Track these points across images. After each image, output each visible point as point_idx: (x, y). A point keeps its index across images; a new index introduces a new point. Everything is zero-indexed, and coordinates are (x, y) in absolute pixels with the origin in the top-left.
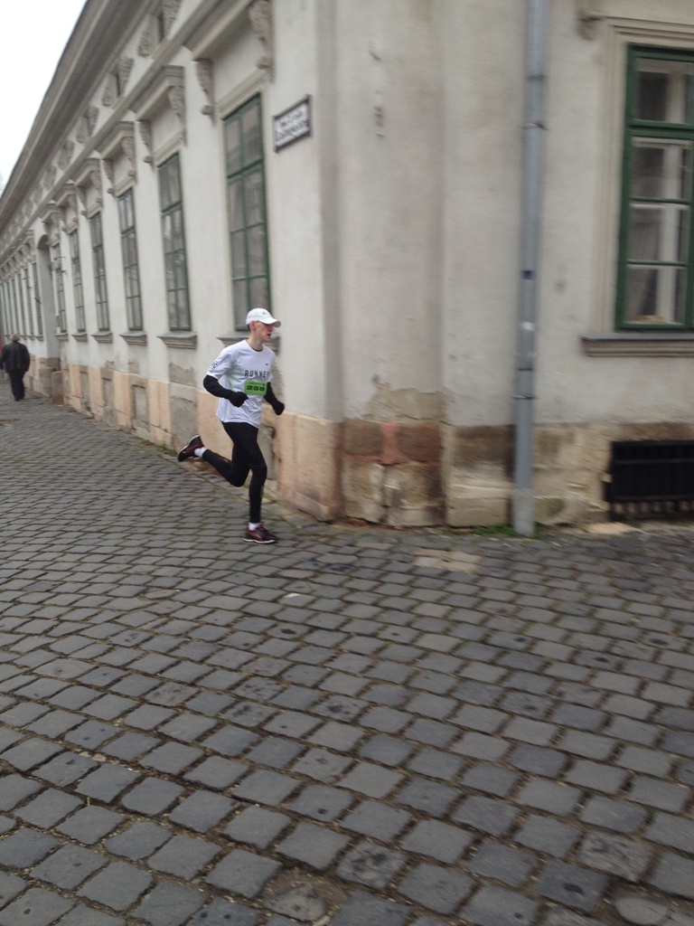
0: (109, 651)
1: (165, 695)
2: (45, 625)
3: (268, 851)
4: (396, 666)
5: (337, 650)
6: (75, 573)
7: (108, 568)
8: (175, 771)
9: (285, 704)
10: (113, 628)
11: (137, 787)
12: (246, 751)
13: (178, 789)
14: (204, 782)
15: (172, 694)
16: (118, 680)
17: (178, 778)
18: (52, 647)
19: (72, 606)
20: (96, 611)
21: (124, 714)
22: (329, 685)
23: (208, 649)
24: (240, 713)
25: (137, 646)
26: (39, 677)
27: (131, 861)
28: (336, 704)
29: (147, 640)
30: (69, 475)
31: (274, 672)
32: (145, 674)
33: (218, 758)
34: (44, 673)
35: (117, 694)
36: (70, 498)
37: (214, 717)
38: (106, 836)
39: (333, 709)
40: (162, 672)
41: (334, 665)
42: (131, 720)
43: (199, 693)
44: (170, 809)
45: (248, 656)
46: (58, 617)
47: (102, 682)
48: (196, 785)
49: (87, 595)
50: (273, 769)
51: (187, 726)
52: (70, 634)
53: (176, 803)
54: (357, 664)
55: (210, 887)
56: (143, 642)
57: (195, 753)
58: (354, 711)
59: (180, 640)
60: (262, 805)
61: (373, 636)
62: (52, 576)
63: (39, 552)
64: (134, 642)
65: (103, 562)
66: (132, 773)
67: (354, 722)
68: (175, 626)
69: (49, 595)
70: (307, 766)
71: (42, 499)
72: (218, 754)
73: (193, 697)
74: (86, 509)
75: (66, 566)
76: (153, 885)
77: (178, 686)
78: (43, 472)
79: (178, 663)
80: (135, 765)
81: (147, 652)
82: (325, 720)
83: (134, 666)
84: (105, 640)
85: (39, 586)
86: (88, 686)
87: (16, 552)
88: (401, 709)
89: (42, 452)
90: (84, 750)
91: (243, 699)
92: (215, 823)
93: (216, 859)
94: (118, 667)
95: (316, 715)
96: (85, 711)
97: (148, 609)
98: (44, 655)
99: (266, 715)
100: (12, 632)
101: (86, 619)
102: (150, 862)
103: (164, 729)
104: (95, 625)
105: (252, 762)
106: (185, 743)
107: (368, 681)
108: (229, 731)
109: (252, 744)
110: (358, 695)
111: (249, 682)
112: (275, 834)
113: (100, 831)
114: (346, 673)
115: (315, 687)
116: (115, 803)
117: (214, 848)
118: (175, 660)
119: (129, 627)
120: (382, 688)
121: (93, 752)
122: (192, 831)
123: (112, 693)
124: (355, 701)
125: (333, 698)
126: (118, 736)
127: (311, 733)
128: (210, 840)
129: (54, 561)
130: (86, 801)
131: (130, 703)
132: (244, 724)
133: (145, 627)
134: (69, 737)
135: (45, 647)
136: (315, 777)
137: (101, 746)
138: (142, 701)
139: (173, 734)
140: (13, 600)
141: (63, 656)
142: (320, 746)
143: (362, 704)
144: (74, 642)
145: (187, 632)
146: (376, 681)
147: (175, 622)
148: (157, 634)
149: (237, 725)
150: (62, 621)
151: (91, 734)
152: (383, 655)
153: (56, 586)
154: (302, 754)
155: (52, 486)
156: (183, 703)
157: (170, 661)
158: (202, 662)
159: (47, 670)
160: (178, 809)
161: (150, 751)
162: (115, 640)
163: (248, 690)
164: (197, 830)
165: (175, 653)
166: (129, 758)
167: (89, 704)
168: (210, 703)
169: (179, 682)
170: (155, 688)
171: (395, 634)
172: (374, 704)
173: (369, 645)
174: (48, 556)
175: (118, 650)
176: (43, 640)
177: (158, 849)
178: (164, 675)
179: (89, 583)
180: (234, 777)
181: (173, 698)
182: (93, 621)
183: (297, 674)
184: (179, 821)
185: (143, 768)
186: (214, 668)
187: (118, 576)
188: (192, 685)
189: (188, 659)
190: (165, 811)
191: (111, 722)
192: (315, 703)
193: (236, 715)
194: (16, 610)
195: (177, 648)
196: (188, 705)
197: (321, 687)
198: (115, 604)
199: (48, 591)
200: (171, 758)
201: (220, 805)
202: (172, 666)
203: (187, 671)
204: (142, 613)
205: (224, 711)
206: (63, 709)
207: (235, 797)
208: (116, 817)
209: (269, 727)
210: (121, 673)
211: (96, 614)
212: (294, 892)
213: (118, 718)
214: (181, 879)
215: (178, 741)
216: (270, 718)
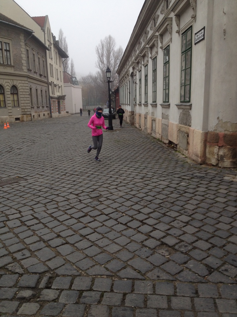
0: (131, 191)
1: (142, 203)
2: (117, 183)
3: (159, 240)
4: (206, 204)
5: (191, 198)
6: (127, 172)
7: (135, 171)
8: (141, 220)
9: (173, 209)
10: (133, 186)
11: (131, 222)
12: (159, 218)
13: (140, 224)
14: (147, 223)
15: (144, 203)
16: (132, 198)
17: (141, 221)
18: (118, 188)
19: (124, 180)
20: (130, 181)
21: (132, 206)
22: (186, 206)
23: (156, 194)
24: (160, 210)
25: (138, 191)
26: (113, 195)
27: (127, 237)
28: (186, 211)
29: (141, 190)
30: (131, 146)
31: (172, 201)
32: (139, 197)
33: (152, 219)
34: (115, 194)
35: (131, 201)
36: (130, 152)
37: (153, 210)
38: (122, 231)
39: (185, 212)
40: (143, 197)
41: (189, 202)
42: (133, 207)
43: (151, 204)
44: (138, 228)
45: (166, 197)
46: (120, 182)
47: (128, 198)
48: (145, 223)
49: (129, 177)
50: (165, 223)
51: (146, 210)
52: (123, 186)
53: (140, 226)
54: (195, 202)
55: (143, 245)
56: (140, 190)
57: (147, 217)
58: (191, 213)
59: (149, 191)
60: (160, 230)
61: (203, 196)
62: (121, 172)
63: (119, 166)
64: (138, 190)
65: (134, 170)
66: (131, 219)
67: (190, 216)
68: (149, 187)
69: (119, 176)
70: (175, 224)
71: (123, 152)
72: (152, 218)
73: (149, 204)
74: (133, 156)
75: (125, 170)
76: (130, 242)
77: (146, 201)
78: (124, 145)
79: (147, 196)
80: (132, 217)
81: (140, 192)
82: (182, 214)
83: (136, 195)
84: (131, 188)
85: (117, 174)
86: (125, 198)
87: (114, 165)
88: (204, 215)
89: (125, 139)
90: (121, 212)
91: (162, 206)
92: (148, 232)
93: (146, 240)
94: (132, 195)
95: (180, 213)
96: (122, 204)
97: (143, 182)
98: (115, 190)
99: (167, 211)
100: (109, 184)
101: (127, 183)
102: (131, 238)
103: (140, 210)
104: (129, 184)
105: (160, 221)
106: (145, 214)
107: (197, 207)
108: (156, 213)
109: (161, 217)
110: (193, 210)
111: (165, 203)
112: (161, 237)
113: (121, 229)
114: (192, 204)
115: (182, 206)
116: (126, 224)
117: (146, 237)
118: (147, 195)
119: (137, 186)
120: (200, 209)
121: (123, 213)
122: (142, 233)
123: (130, 201)
124: (192, 211)
125: (185, 210)
126: (129, 210)
127: (177, 217)
128: (145, 235)
129: (122, 168)
130: (119, 223)
131: (133, 203)
132: (161, 212)
133: (141, 187)
134: (118, 209)
135: (116, 188)
136: (175, 227)
137: (125, 212)
138: (137, 203)
139: (142, 212)
140: (111, 177)
141: (120, 191)
142: (179, 220)
143: (193, 212)
144: (124, 188)
145: (152, 189)
146: (199, 207)
147: (149, 186)
148: (144, 189)
149: (159, 212)
150: (121, 183)
151: (123, 209)
152: (203, 201)
153: (121, 174)
154: (174, 221)
155: (126, 149)
156: (147, 205)
157: (145, 195)
158: (153, 196)
159: (116, 193)
160: (140, 228)
161: (136, 215)
162: (133, 189)
163: (164, 205)
164: (143, 233)
165: (147, 194)
166: (131, 215)
167: (124, 202)
168: (153, 206)
169: (146, 200)
170: (140, 201)
171: (209, 196)
172: (197, 213)
173: (200, 198)
174: (121, 167)
175: (133, 191)
176: (116, 187)
177: (133, 235)
178: (143, 198)
179: (130, 174)
180: (154, 223)
181: (144, 204)
182: (129, 183)
183: (177, 203)
184: (139, 230)
185: (134, 218)
186: (156, 198)
187: (137, 174)
188: (150, 201)
189: (150, 195)
190: (137, 228)
191: (128, 207)
192: (181, 210)
193: (159, 210)
194: (111, 179)
195: (148, 192)
196: (148, 206)
197: (184, 207)
198: (135, 180)
199: (119, 175)
200: (141, 217)
201: (150, 229)
202: (146, 196)
203: (149, 198)
204: (141, 183)
205: (156, 208)
206: (118, 202)
207: (154, 228)
208: (125, 227)
209: (167, 214)
210: (133, 196)
211: (130, 182)
212: (163, 249)
213: (130, 206)
214: (137, 242)
215: (143, 214)
216: (168, 212)
